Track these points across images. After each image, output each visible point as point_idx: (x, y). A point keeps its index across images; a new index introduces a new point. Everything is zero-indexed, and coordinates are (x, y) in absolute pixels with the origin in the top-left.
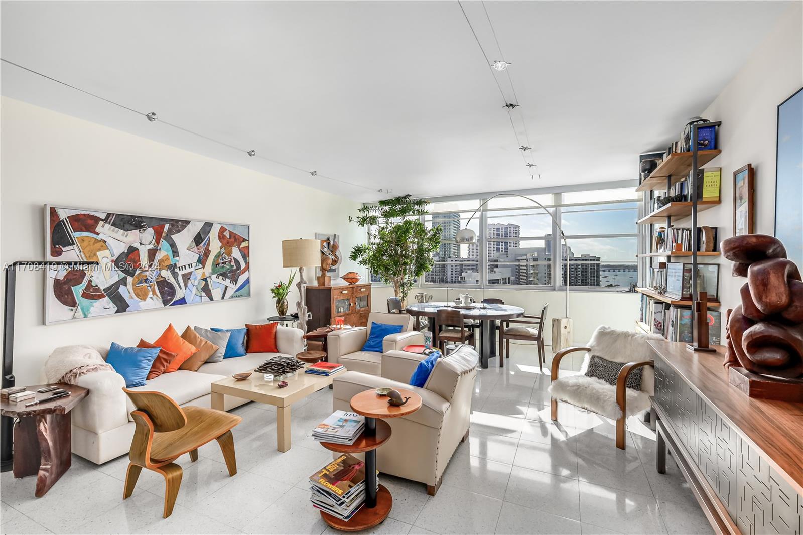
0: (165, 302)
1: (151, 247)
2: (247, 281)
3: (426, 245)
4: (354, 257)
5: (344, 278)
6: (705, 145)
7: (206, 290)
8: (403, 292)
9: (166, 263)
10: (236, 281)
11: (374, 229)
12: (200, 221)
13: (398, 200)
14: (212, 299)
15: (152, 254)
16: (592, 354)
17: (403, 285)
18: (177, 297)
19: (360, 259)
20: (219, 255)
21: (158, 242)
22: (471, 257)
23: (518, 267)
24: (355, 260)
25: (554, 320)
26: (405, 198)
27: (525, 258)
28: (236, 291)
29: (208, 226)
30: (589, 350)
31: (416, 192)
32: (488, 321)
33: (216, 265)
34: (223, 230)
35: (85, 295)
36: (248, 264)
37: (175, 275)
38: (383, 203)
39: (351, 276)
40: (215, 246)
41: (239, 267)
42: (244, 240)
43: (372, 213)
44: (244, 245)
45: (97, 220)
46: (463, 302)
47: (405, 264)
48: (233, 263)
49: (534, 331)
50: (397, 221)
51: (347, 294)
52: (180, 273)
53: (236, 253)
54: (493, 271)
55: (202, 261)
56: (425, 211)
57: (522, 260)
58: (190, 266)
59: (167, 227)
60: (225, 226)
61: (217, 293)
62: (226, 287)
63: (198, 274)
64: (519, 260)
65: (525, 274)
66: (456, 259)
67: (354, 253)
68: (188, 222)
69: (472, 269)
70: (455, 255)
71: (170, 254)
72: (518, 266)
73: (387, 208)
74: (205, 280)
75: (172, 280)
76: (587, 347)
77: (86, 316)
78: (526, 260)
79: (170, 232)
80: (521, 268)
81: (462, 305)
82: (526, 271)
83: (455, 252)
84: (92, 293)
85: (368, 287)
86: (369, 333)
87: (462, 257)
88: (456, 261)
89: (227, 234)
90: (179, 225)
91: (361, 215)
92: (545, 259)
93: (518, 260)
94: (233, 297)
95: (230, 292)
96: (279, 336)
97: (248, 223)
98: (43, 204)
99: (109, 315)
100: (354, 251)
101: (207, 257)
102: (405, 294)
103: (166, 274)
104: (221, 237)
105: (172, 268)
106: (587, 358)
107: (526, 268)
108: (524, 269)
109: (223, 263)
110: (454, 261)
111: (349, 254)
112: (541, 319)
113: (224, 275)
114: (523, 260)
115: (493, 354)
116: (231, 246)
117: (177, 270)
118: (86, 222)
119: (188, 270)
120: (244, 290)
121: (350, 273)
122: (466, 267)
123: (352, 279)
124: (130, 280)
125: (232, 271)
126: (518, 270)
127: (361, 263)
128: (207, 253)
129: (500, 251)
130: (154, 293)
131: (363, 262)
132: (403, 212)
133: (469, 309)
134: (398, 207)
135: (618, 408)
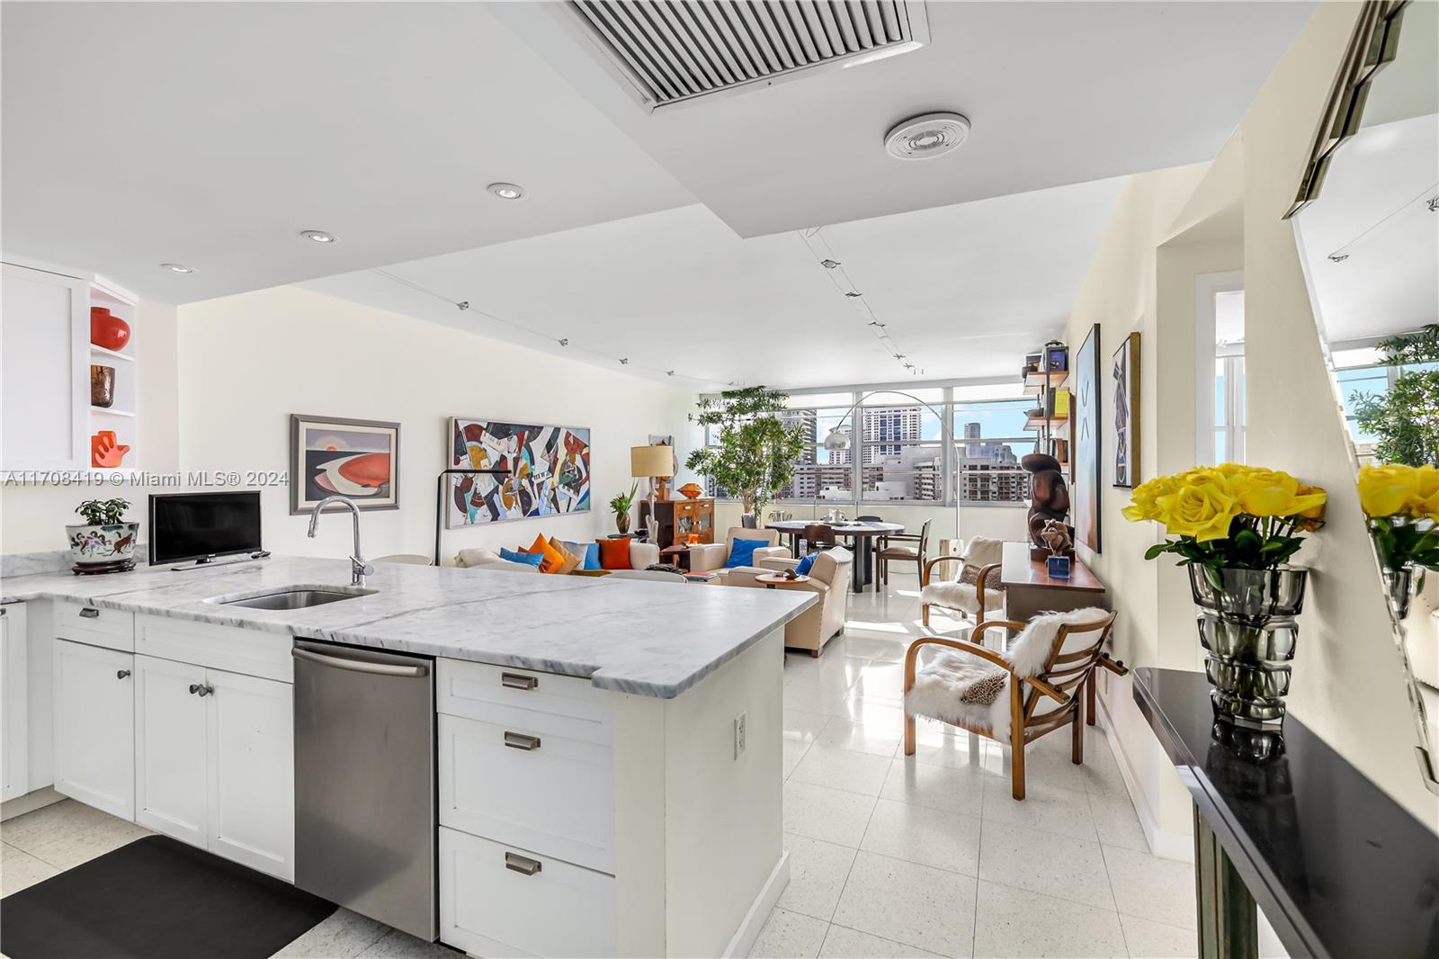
0: (525, 513)
1: (515, 455)
2: (588, 493)
3: (785, 449)
4: (691, 465)
5: (682, 492)
6: (1057, 367)
7: (554, 500)
8: (755, 510)
9: (526, 473)
10: (577, 492)
11: (715, 429)
12: (550, 426)
13: (748, 392)
14: (559, 512)
15: (516, 460)
16: (965, 563)
17: (755, 500)
18: (533, 508)
19: (699, 467)
20: (565, 463)
21: (520, 450)
22: (835, 463)
23: (917, 481)
24: (693, 468)
25: (942, 542)
26: (757, 389)
27: (930, 464)
28: (579, 503)
29: (557, 430)
30: (963, 560)
31: (771, 382)
32: (863, 537)
33: (562, 473)
34: (568, 435)
35: (473, 503)
36: (588, 472)
37: (532, 484)
38: (727, 394)
39: (690, 488)
40: (562, 453)
41: (581, 477)
42: (586, 446)
43: (713, 409)
44: (585, 451)
45: (481, 428)
46: (834, 519)
47: (758, 473)
48: (576, 472)
49: (915, 551)
50: (748, 419)
51: (689, 510)
52: (536, 482)
53: (579, 462)
54: (874, 487)
55: (551, 470)
56: (782, 406)
57: (924, 467)
58: (543, 474)
59: (527, 433)
60: (570, 431)
61: (563, 504)
62: (570, 498)
63: (548, 484)
64: (919, 468)
65: (931, 493)
66: (810, 466)
67: (692, 459)
68: (542, 428)
69: (838, 483)
70: (808, 459)
71: (529, 462)
72: (917, 478)
73: (734, 401)
74: (554, 490)
75: (529, 490)
76: (962, 557)
77: (472, 523)
78: (931, 467)
79: (530, 440)
80: (924, 481)
81: (833, 521)
82: (931, 487)
83: (808, 454)
84: (477, 502)
85: (712, 503)
86: (730, 550)
87: (819, 461)
88: (808, 469)
89: (571, 440)
90: (535, 430)
91: (702, 411)
92: (965, 466)
93: (917, 468)
94: (575, 510)
95: (574, 505)
96: (633, 552)
97: (588, 426)
98: (448, 416)
99: (486, 523)
100: (691, 456)
101: (556, 464)
102: (758, 512)
103: (525, 482)
104: (567, 443)
105: (530, 476)
106: (961, 566)
107: (931, 481)
108: (929, 484)
109: (569, 472)
110: (805, 469)
111: (686, 461)
112: (922, 537)
113: (568, 485)
114: (927, 467)
115: (868, 580)
116: (575, 453)
117: (533, 479)
118: (474, 432)
119: (542, 479)
120: (585, 504)
121: (690, 485)
122: (826, 480)
123: (692, 492)
124: (501, 488)
125: (575, 481)
126: (917, 486)
127: (699, 472)
128: (556, 460)
129: (887, 452)
130: (517, 503)
131: (704, 471)
132: (756, 407)
133: (841, 525)
134: (749, 401)
135: (977, 602)
